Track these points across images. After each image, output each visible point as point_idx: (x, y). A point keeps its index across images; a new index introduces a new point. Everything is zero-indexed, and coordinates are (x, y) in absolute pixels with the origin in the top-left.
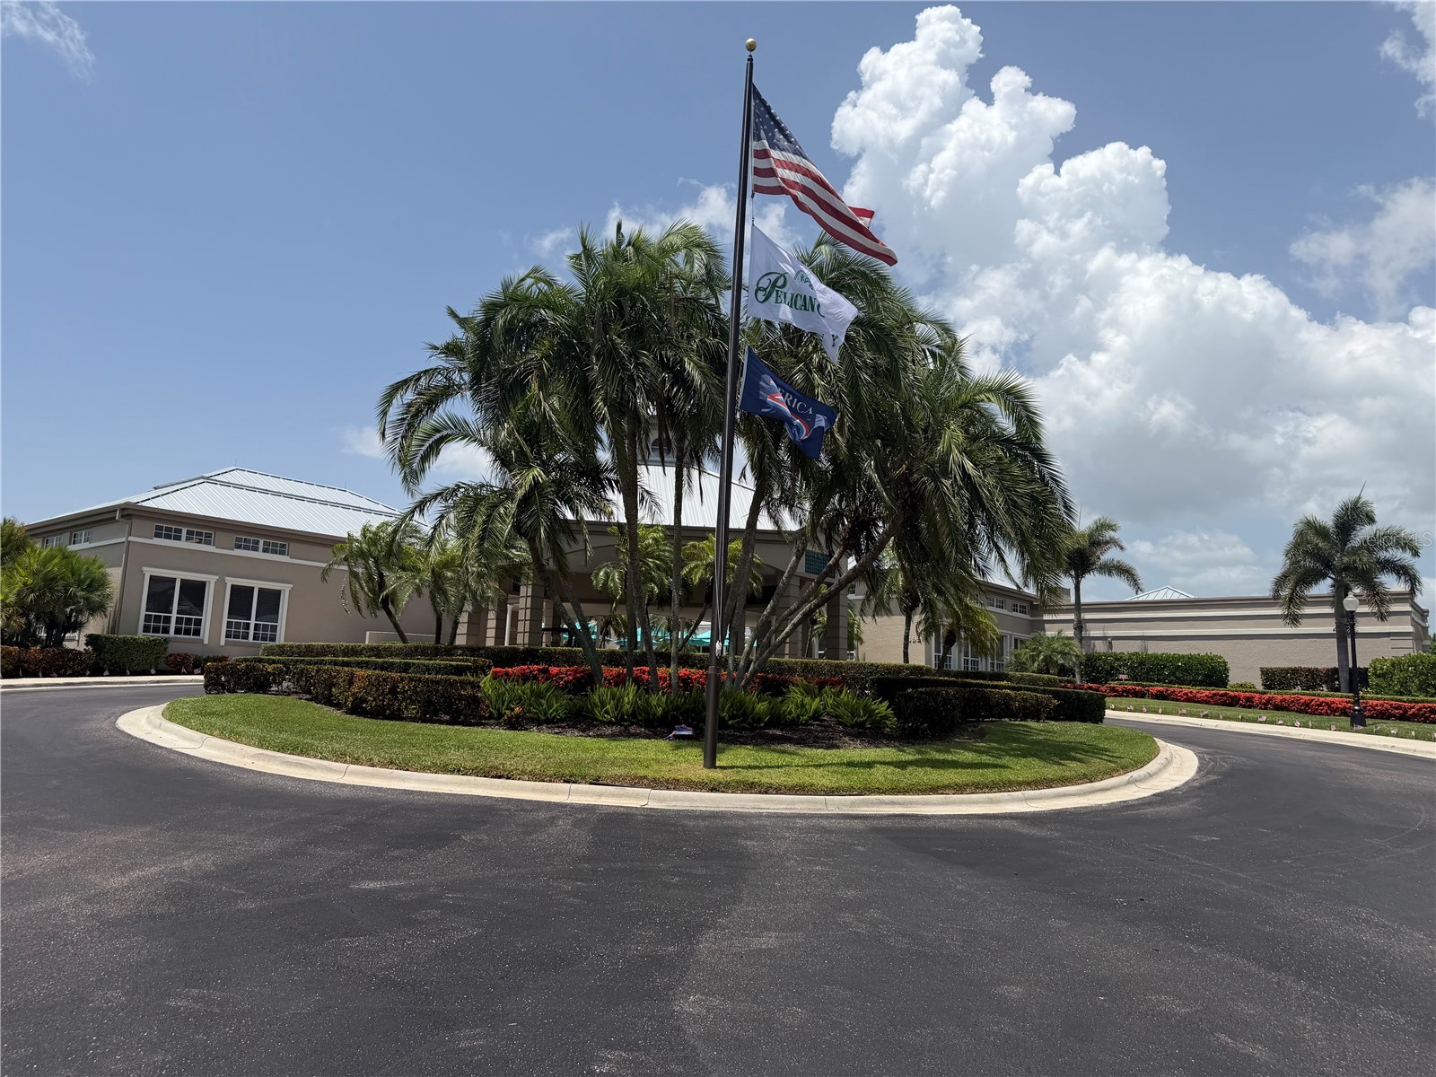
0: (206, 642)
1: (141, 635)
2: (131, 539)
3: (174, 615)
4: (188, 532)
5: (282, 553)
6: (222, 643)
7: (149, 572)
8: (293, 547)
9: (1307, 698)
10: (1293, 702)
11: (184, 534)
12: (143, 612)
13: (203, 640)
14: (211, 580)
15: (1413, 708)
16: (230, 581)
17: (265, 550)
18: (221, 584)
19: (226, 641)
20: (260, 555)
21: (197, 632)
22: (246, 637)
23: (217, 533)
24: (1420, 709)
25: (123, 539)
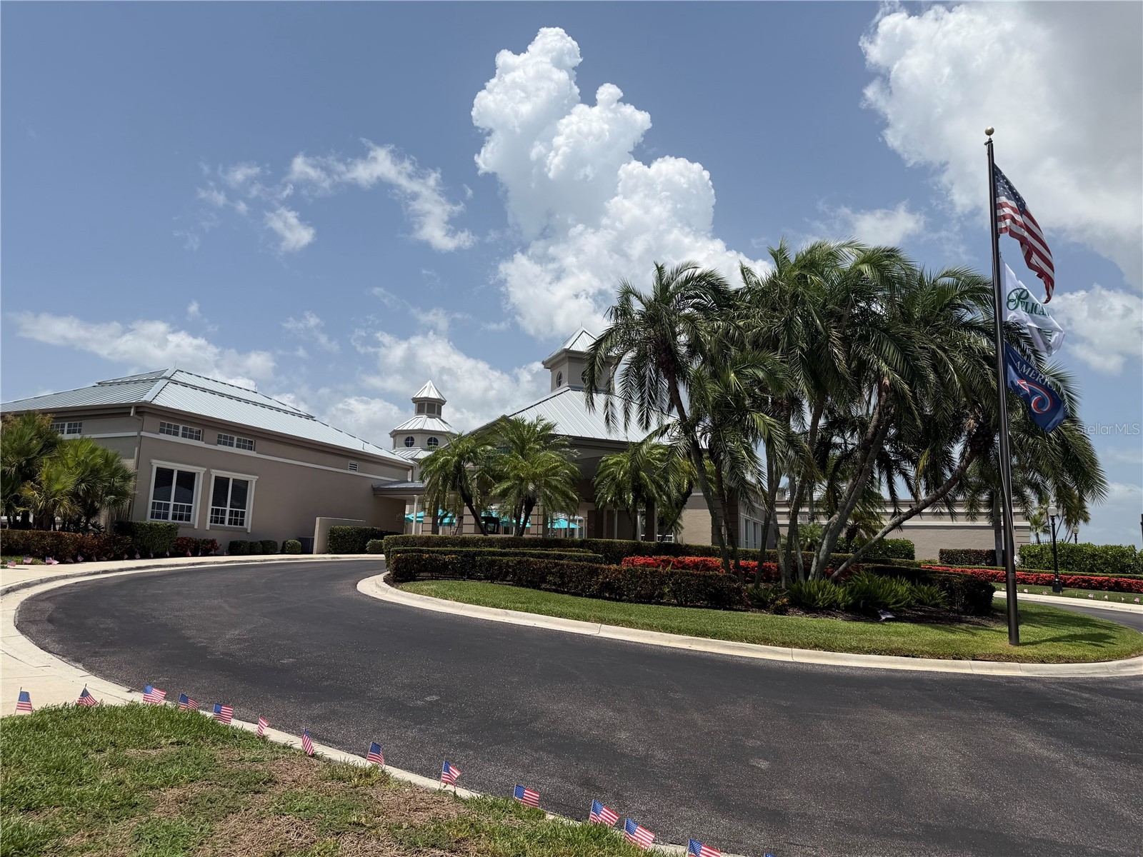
0: (196, 527)
1: (149, 520)
2: (143, 434)
3: (172, 503)
4: (184, 429)
5: (250, 449)
6: (208, 528)
7: (157, 464)
8: (259, 444)
9: (994, 571)
10: (981, 574)
11: (181, 431)
12: (151, 500)
13: (194, 525)
14: (200, 471)
15: (1070, 578)
16: (215, 473)
17: (238, 446)
18: (207, 474)
19: (210, 526)
20: (234, 450)
21: (188, 518)
22: (223, 522)
23: (205, 430)
24: (1076, 580)
25: (135, 434)
